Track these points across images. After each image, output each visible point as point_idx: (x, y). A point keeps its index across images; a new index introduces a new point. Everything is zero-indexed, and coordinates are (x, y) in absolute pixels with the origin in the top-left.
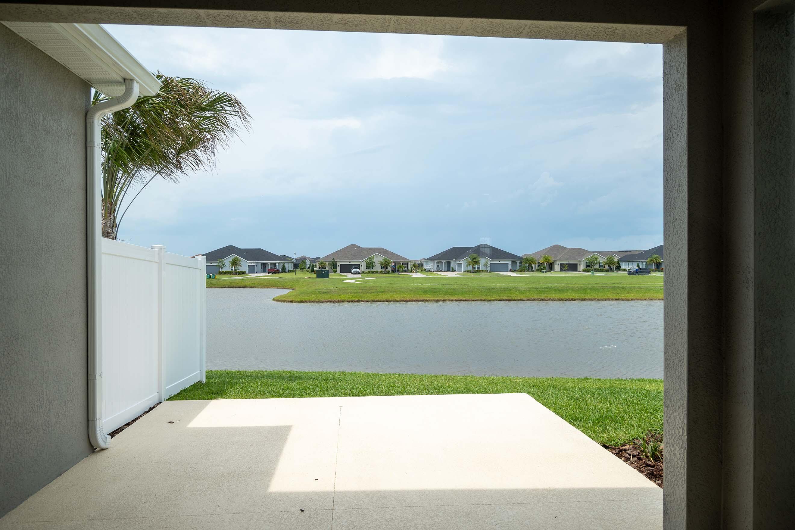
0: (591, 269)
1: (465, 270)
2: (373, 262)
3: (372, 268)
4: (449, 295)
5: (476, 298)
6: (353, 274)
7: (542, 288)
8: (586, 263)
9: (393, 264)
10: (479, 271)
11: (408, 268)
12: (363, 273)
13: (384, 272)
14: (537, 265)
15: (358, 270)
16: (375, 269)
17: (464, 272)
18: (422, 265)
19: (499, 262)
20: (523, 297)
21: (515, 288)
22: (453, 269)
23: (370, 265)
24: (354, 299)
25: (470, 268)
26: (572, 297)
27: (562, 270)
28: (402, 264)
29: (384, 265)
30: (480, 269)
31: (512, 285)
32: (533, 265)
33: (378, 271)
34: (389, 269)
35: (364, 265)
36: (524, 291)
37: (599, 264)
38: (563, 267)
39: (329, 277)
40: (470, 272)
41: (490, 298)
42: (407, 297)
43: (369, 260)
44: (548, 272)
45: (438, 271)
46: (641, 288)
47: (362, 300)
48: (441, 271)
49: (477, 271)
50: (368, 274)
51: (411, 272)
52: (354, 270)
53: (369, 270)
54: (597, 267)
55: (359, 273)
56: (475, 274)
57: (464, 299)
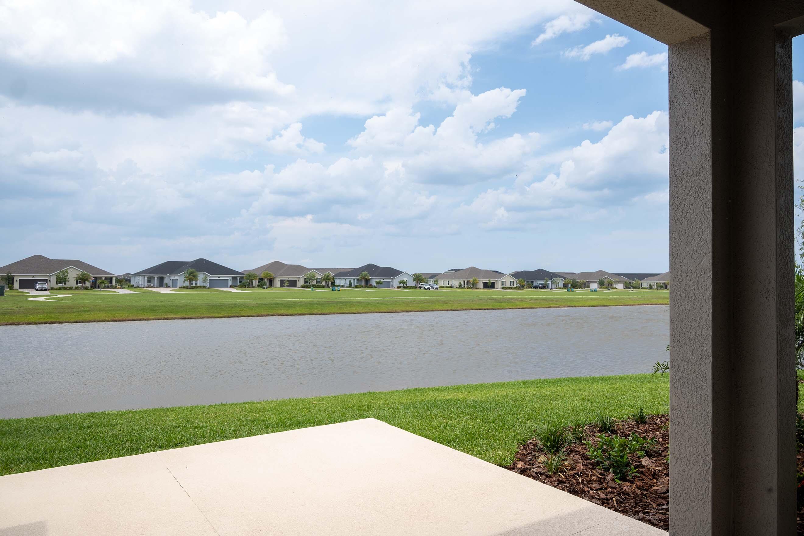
0: (309, 285)
1: (180, 286)
2: (66, 276)
3: (65, 284)
4: (172, 312)
5: (202, 316)
6: (37, 290)
7: (272, 304)
8: (305, 279)
9: (93, 279)
10: (196, 287)
11: (111, 283)
12: (52, 289)
13: (81, 287)
14: (257, 281)
15: (45, 286)
16: (68, 285)
17: (180, 288)
18: (130, 281)
19: (219, 277)
20: (252, 313)
21: (244, 305)
22: (166, 284)
23: (62, 280)
24: (48, 320)
25: (187, 283)
26: (300, 312)
27: (282, 286)
28: (104, 279)
29: (81, 280)
30: (198, 285)
31: (239, 301)
32: (254, 281)
33: (72, 287)
34: (88, 284)
35: (54, 280)
36: (253, 307)
37: (317, 280)
38: (284, 283)
39: (5, 294)
40: (186, 288)
41: (218, 315)
42: (118, 315)
43: (61, 274)
44: (269, 287)
45: (149, 286)
46: (360, 303)
47: (60, 321)
48: (153, 287)
49: (195, 287)
50: (59, 291)
51: (115, 288)
52: (39, 286)
53: (60, 285)
54: (314, 283)
55: (46, 290)
56: (192, 290)
57: (189, 316)
